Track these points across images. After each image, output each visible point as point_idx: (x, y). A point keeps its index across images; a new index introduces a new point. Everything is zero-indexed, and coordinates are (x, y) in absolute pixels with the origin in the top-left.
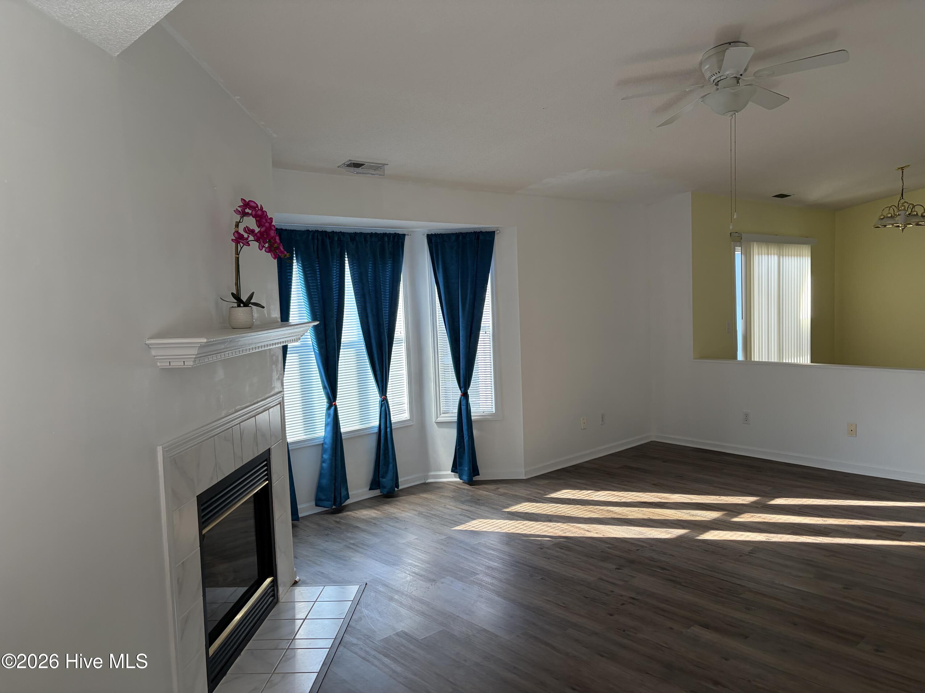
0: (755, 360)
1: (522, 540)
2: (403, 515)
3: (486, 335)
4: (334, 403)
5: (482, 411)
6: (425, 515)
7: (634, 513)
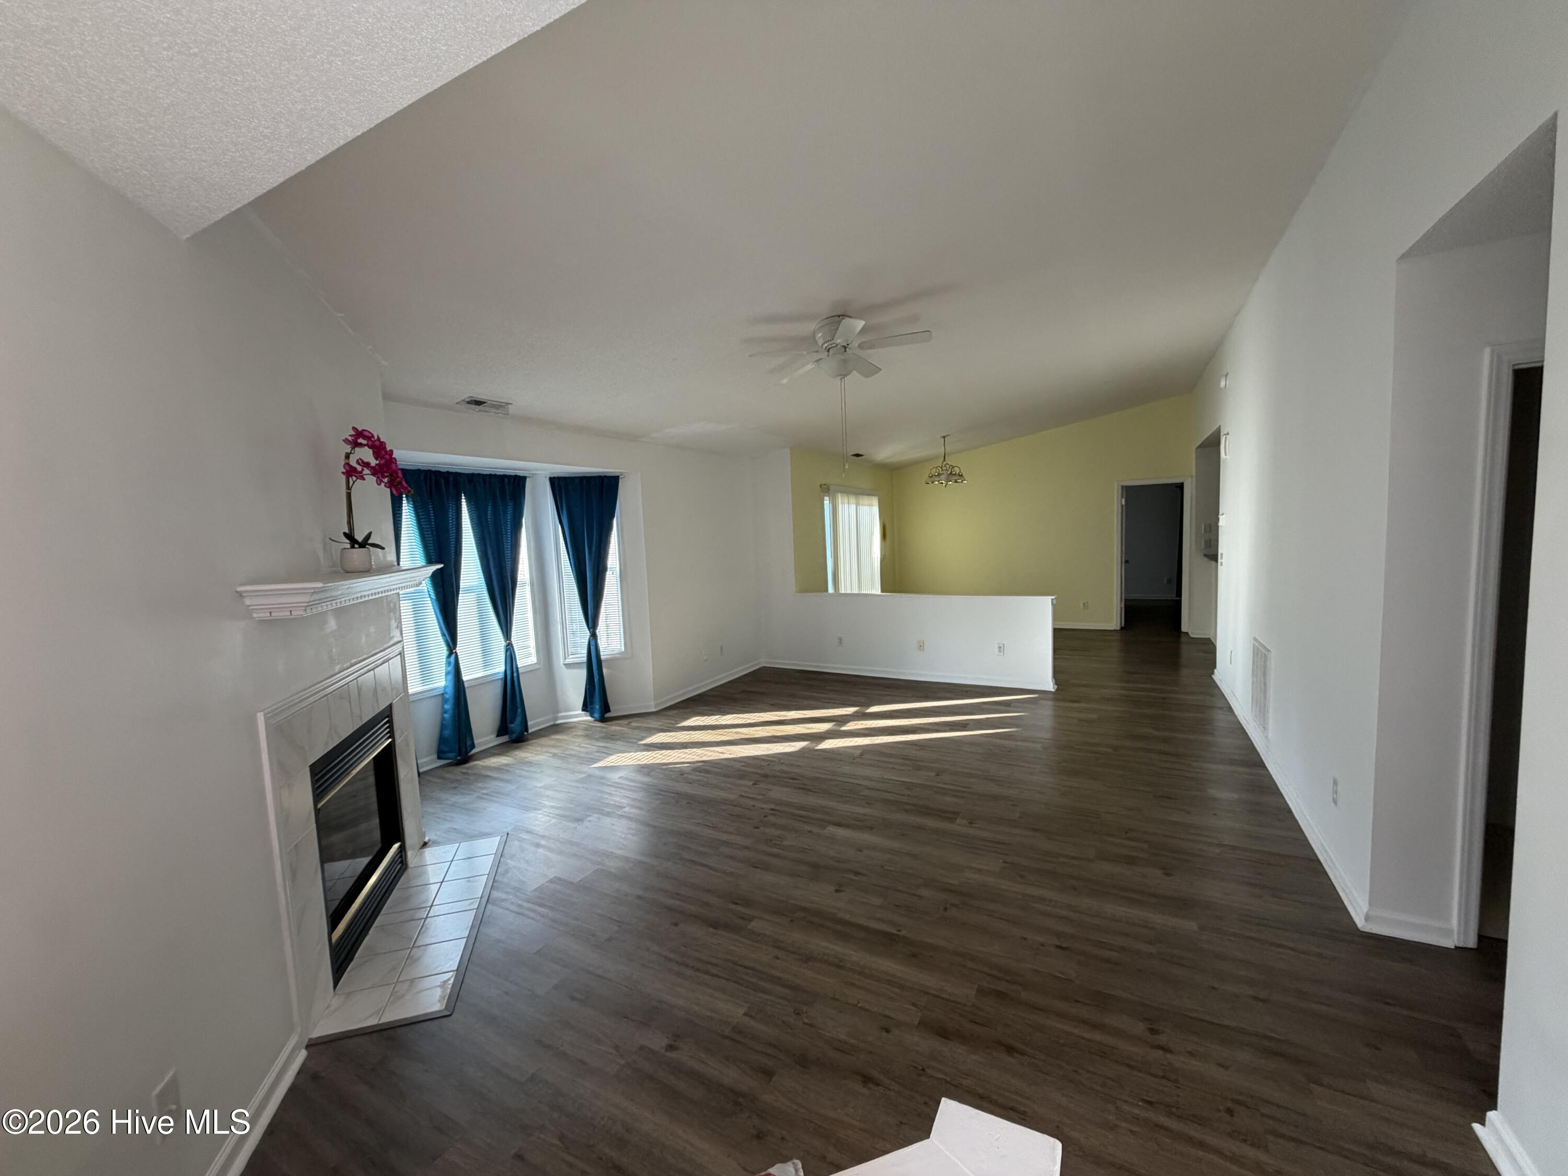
0: (842, 592)
1: (662, 769)
2: (536, 758)
3: (613, 576)
4: (454, 651)
5: (611, 650)
6: (560, 756)
7: (759, 732)
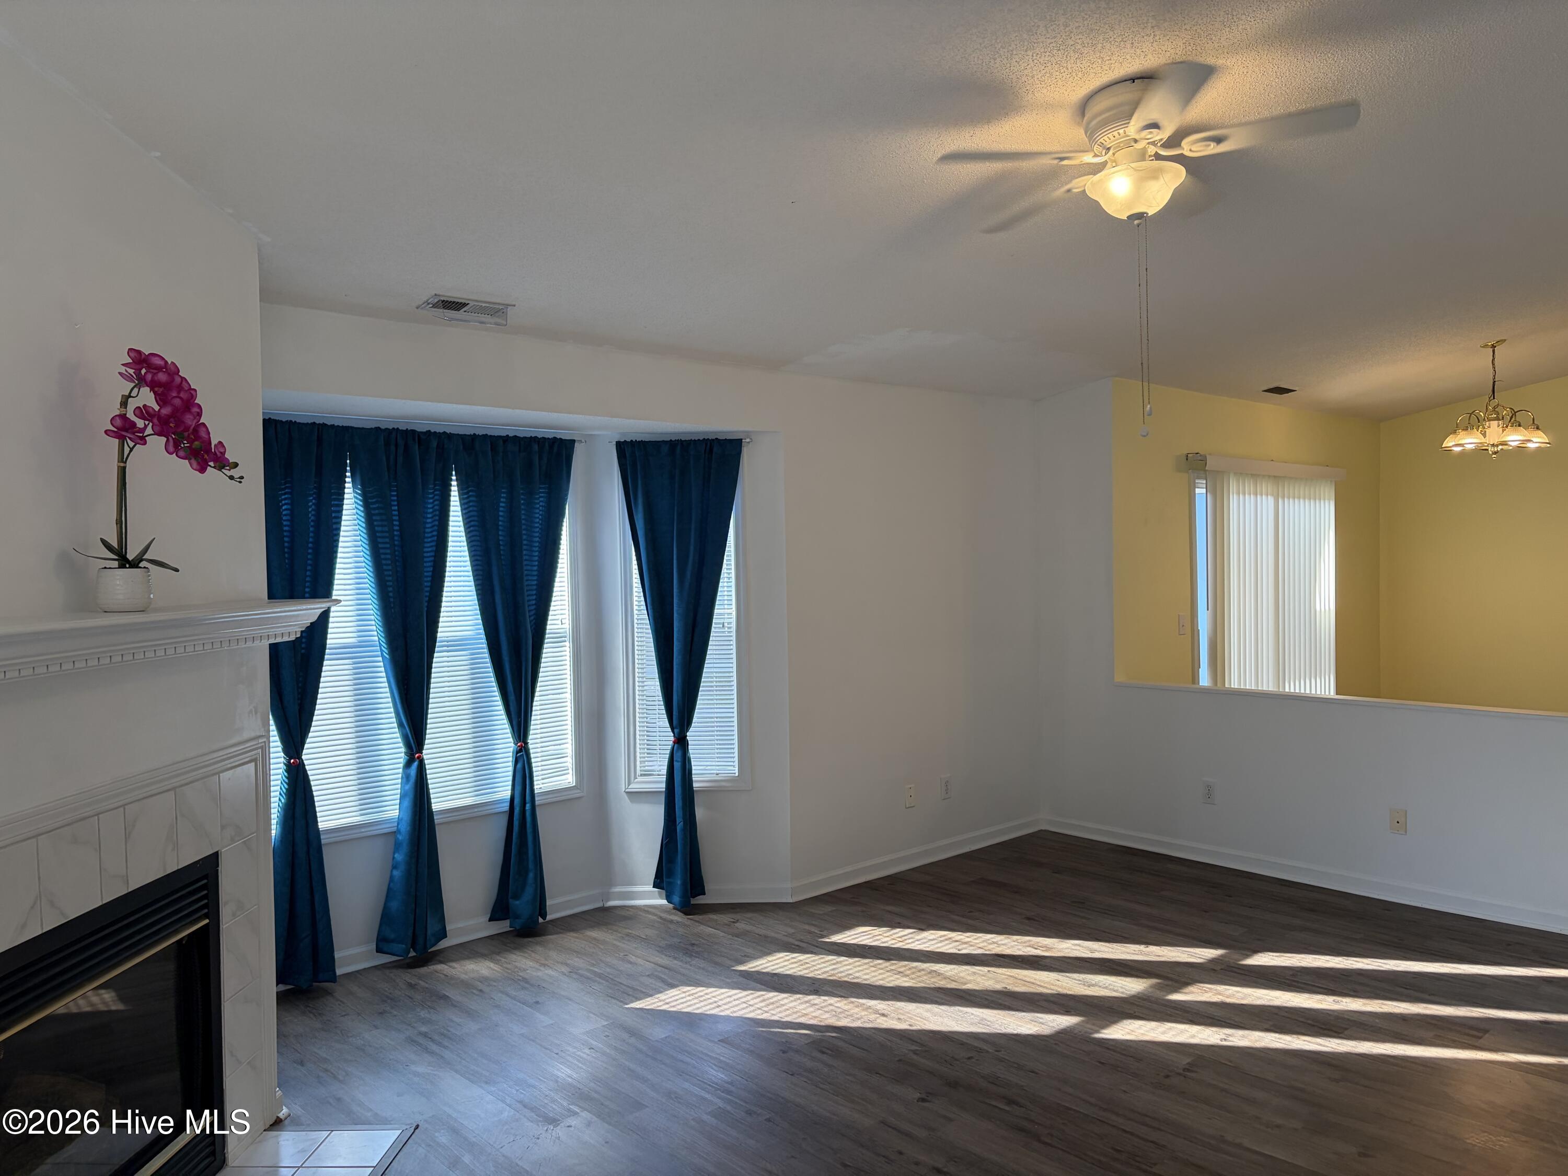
0: (1232, 687)
1: (752, 1033)
4: (417, 755)
5: (715, 772)
